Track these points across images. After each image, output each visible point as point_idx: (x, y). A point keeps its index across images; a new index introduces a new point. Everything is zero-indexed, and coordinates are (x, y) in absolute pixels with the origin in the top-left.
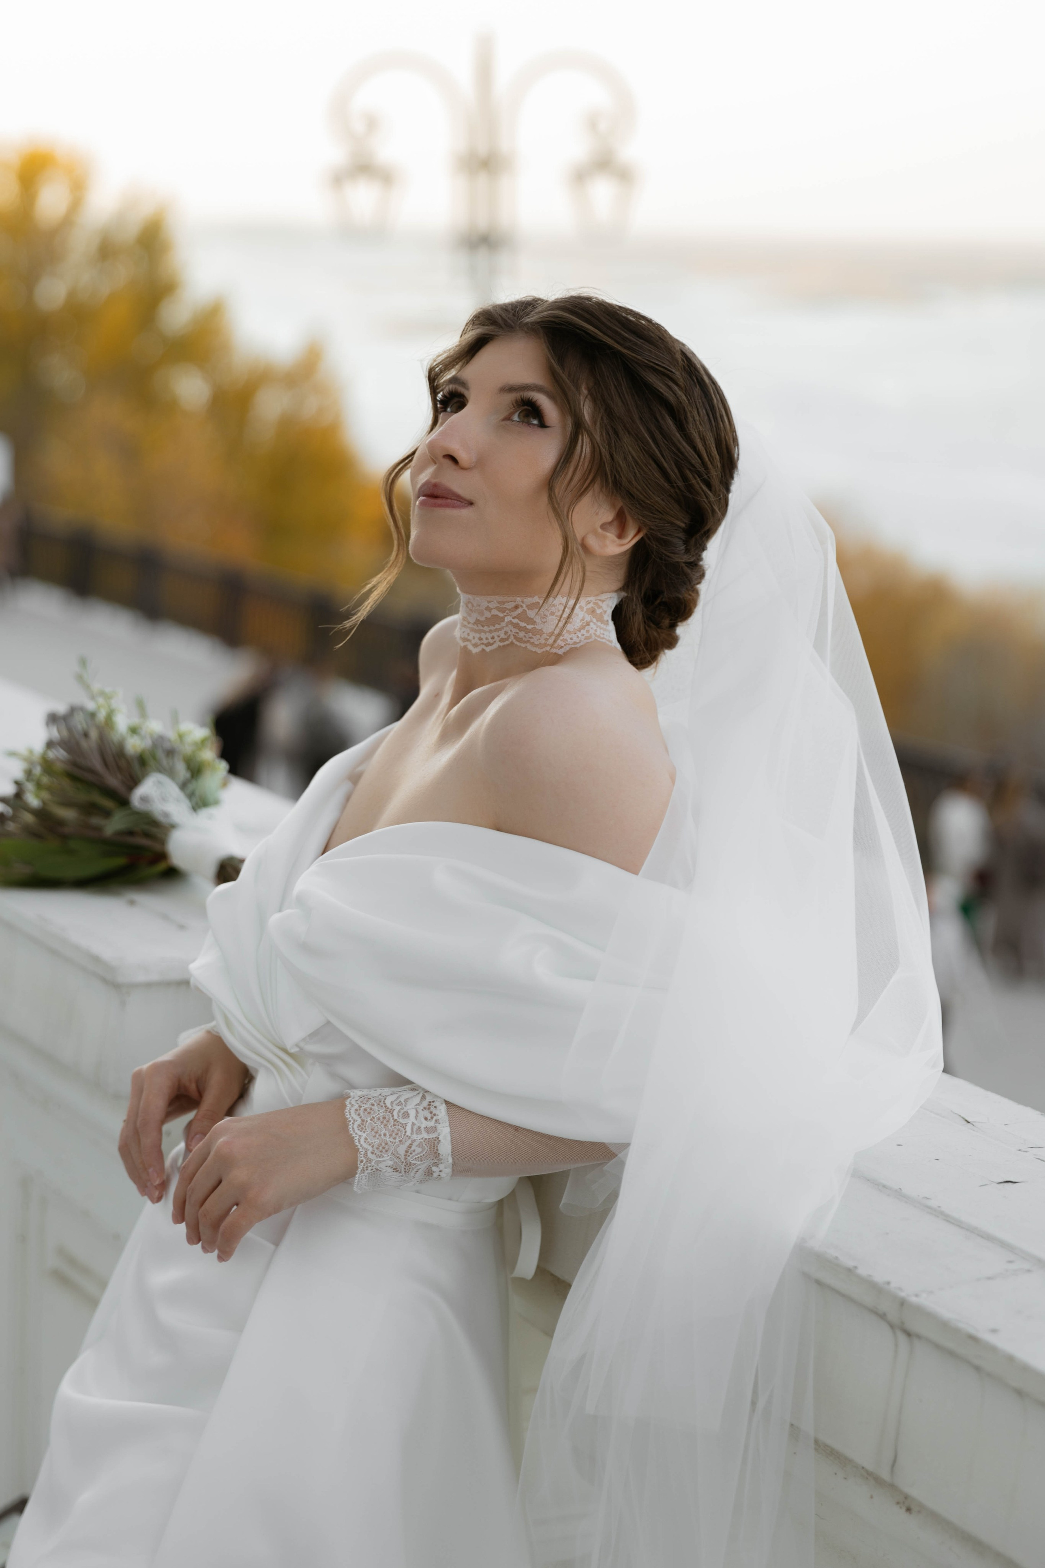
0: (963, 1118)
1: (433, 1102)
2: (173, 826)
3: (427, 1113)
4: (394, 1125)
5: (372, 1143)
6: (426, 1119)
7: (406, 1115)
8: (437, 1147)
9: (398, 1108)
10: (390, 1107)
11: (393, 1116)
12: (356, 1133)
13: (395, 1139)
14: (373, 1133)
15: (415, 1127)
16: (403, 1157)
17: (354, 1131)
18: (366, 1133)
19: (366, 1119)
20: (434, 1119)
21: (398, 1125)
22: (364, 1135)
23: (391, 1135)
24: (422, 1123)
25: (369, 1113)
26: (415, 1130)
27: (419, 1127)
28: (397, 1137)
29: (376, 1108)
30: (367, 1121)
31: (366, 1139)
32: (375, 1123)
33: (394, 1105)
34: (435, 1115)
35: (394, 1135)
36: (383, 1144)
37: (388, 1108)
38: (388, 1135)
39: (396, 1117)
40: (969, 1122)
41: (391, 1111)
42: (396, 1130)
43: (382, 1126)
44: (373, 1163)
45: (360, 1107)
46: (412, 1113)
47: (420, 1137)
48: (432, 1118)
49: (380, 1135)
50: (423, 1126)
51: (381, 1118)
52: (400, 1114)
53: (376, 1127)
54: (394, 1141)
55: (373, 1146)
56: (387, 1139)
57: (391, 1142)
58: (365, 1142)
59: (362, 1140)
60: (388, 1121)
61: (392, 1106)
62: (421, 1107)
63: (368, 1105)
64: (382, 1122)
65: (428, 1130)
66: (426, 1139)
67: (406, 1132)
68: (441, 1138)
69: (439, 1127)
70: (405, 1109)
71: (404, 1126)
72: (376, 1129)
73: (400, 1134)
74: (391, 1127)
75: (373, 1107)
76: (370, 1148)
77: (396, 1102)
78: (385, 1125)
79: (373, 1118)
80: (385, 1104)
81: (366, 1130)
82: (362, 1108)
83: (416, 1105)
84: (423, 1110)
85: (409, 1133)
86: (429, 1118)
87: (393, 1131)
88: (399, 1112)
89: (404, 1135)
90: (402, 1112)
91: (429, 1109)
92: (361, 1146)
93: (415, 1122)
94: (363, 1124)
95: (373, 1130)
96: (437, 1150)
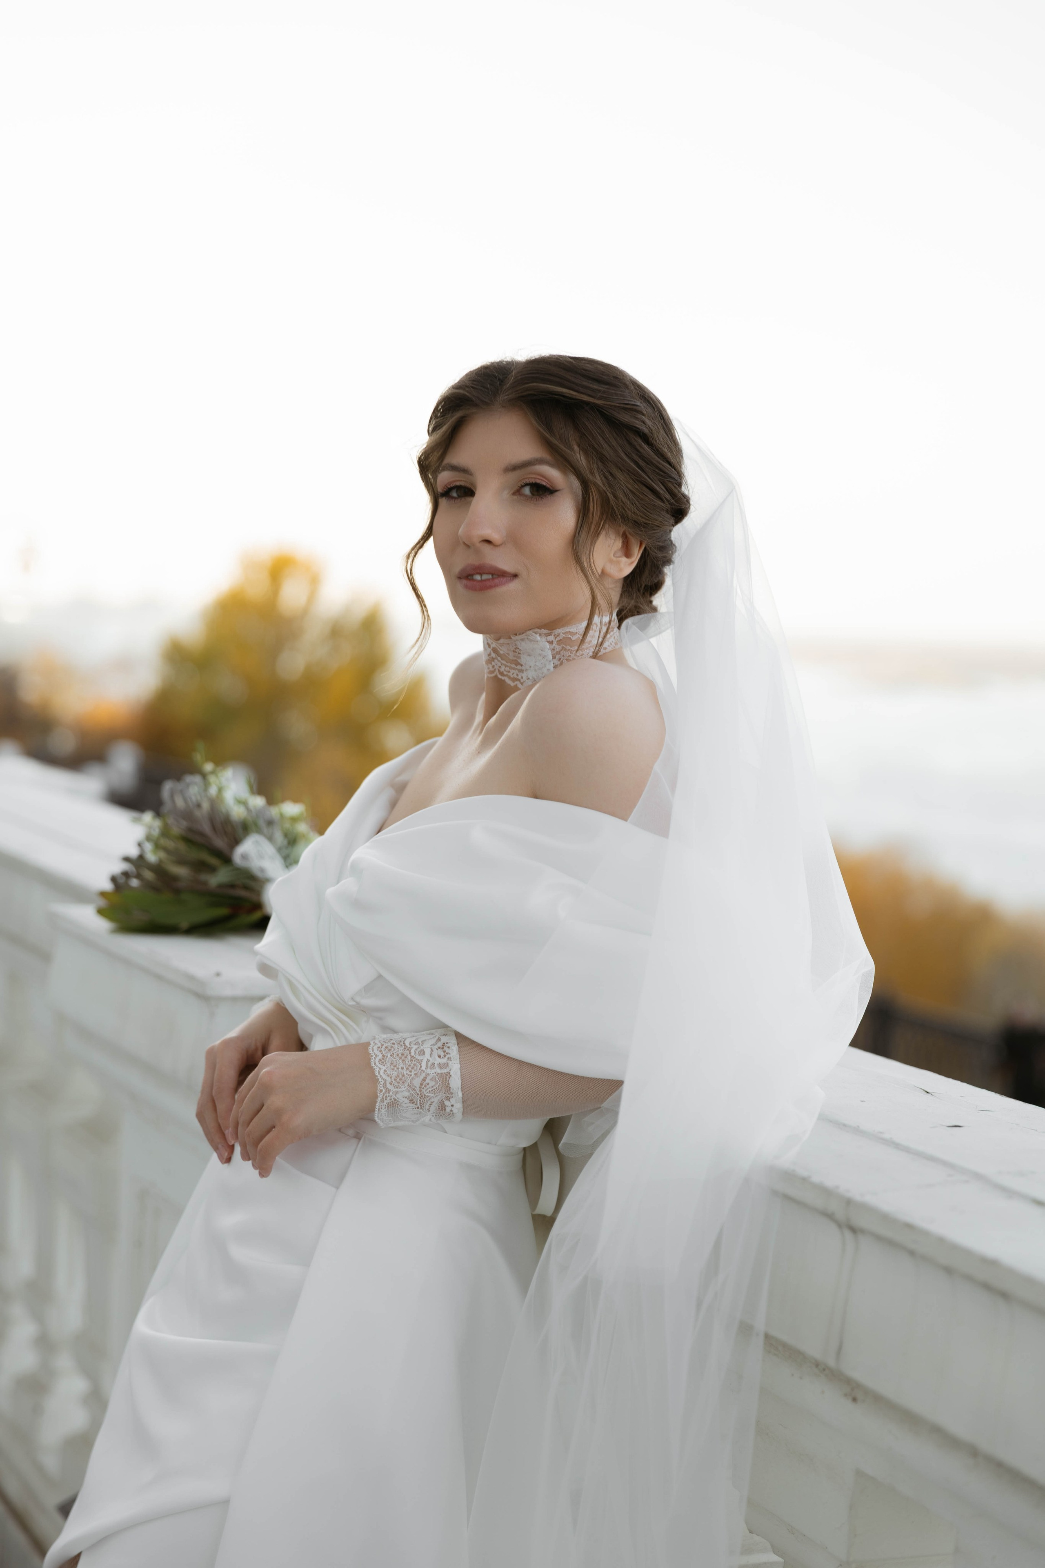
0: (924, 1090)
1: (447, 1043)
2: (268, 880)
3: (441, 1052)
4: (411, 1060)
5: (390, 1074)
6: (439, 1057)
7: (422, 1053)
8: (448, 1081)
9: (415, 1047)
10: (409, 1046)
11: (410, 1053)
12: (377, 1066)
13: (411, 1072)
14: (392, 1067)
15: (430, 1064)
16: (418, 1089)
17: (375, 1064)
18: (386, 1066)
19: (386, 1055)
20: (447, 1057)
21: (415, 1061)
22: (384, 1068)
23: (407, 1069)
24: (435, 1060)
25: (390, 1050)
26: (429, 1065)
27: (433, 1064)
28: (413, 1071)
29: (396, 1046)
30: (387, 1056)
31: (385, 1071)
32: (395, 1058)
33: (412, 1045)
34: (447, 1053)
35: (410, 1068)
36: (400, 1076)
37: (407, 1047)
38: (405, 1068)
39: (413, 1054)
40: (928, 1093)
41: (409, 1049)
42: (412, 1065)
43: (401, 1061)
44: (391, 1093)
45: (382, 1045)
46: (428, 1051)
47: (433, 1071)
48: (445, 1056)
49: (398, 1069)
50: (436, 1063)
51: (400, 1055)
52: (417, 1052)
53: (395, 1062)
54: (410, 1074)
55: (391, 1078)
56: (405, 1071)
57: (407, 1074)
58: (384, 1073)
59: (382, 1072)
60: (406, 1057)
61: (410, 1045)
62: (436, 1047)
63: (389, 1044)
64: (400, 1058)
65: (441, 1066)
66: (438, 1073)
67: (421, 1067)
68: (452, 1073)
69: (450, 1063)
70: (422, 1048)
71: (420, 1062)
72: (394, 1063)
73: (415, 1068)
74: (408, 1062)
75: (393, 1046)
76: (389, 1079)
77: (414, 1042)
78: (403, 1061)
79: (393, 1054)
80: (404, 1043)
81: (386, 1063)
82: (384, 1047)
83: (432, 1045)
84: (437, 1049)
85: (423, 1068)
86: (442, 1056)
87: (410, 1066)
88: (416, 1050)
89: (420, 1069)
90: (419, 1050)
91: (443, 1048)
92: (381, 1076)
93: (430, 1058)
94: (383, 1059)
95: (392, 1064)
96: (449, 1084)
